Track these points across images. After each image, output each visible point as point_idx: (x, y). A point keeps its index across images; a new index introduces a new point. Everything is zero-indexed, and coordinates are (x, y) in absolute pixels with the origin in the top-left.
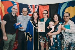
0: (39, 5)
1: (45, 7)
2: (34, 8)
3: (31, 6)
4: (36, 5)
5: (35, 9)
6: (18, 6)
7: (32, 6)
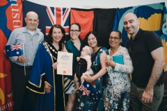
0: (72, 9)
1: (84, 15)
2: (58, 16)
3: (52, 9)
4: (64, 10)
5: (62, 17)
6: (21, 6)
7: (55, 11)
